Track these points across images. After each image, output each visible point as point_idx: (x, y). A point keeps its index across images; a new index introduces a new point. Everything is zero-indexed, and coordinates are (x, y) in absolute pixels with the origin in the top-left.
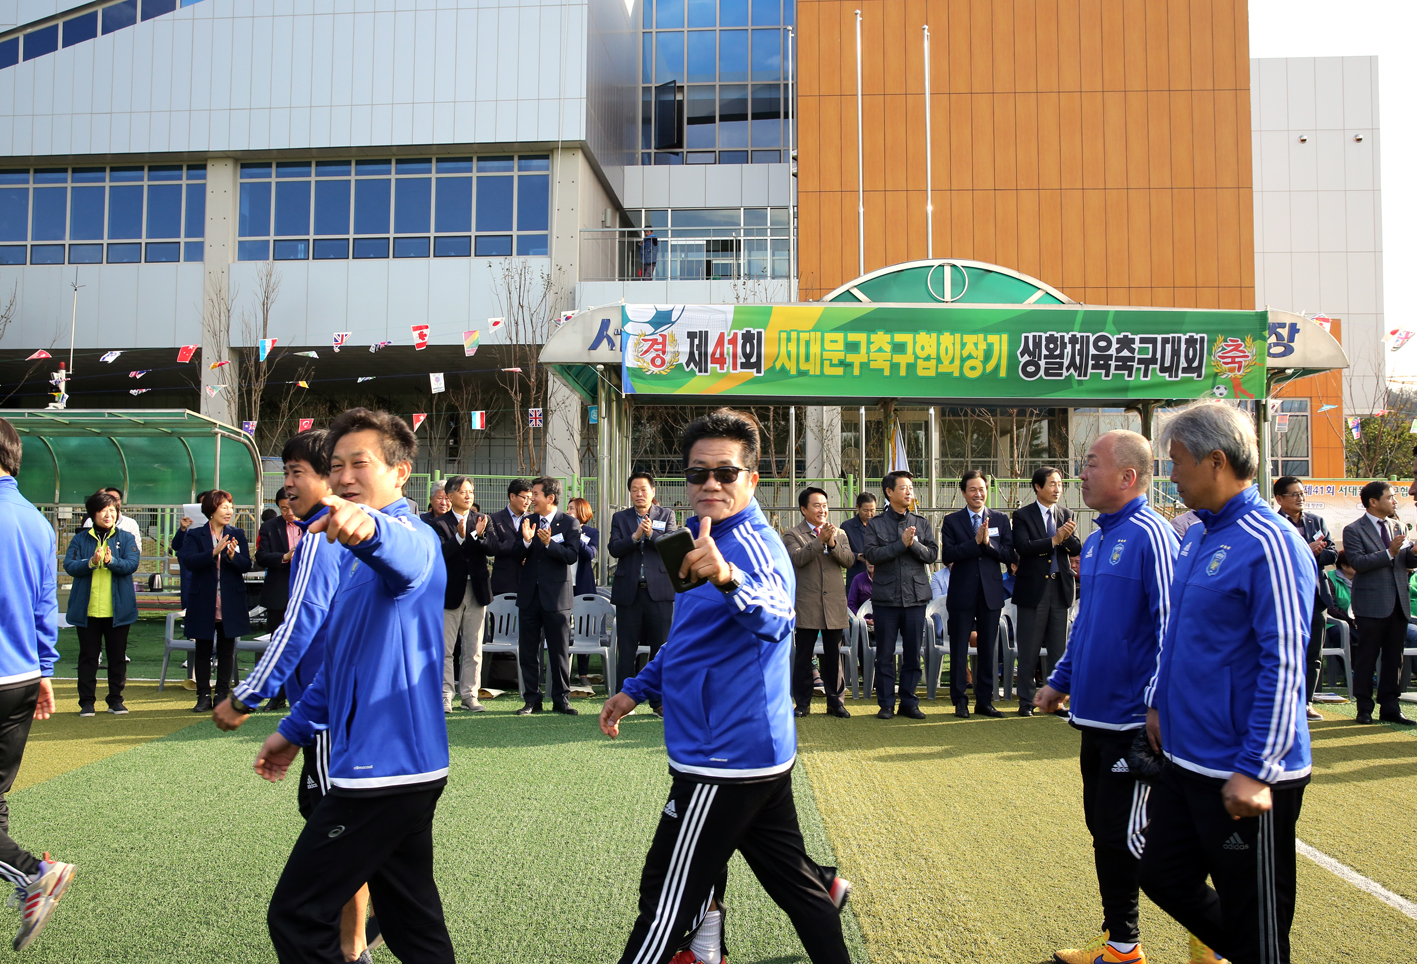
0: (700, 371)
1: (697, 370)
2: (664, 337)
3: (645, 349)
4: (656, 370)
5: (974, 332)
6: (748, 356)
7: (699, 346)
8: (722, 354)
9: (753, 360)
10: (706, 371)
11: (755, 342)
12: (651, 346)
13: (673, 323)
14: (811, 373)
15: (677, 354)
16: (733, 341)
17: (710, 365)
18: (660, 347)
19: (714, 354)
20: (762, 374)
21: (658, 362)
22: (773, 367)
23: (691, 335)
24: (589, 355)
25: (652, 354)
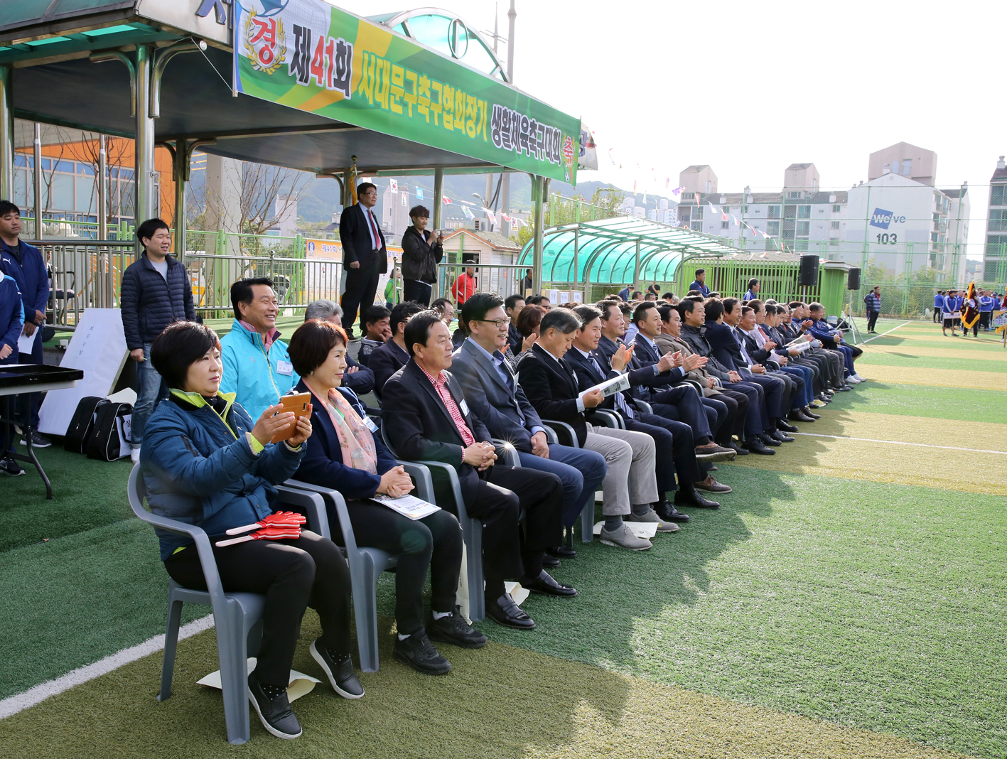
0: (301, 80)
1: (298, 77)
2: (273, 22)
3: (256, 34)
4: (264, 66)
5: (472, 94)
6: (340, 73)
7: (303, 46)
8: (321, 63)
9: (343, 79)
10: (306, 81)
11: (346, 56)
12: (261, 32)
13: (283, 8)
14: (383, 107)
15: (284, 49)
16: (330, 51)
17: (311, 75)
18: (269, 35)
19: (315, 61)
20: (349, 98)
21: (266, 56)
22: (357, 92)
23: (297, 30)
24: (197, 23)
25: (261, 44)
